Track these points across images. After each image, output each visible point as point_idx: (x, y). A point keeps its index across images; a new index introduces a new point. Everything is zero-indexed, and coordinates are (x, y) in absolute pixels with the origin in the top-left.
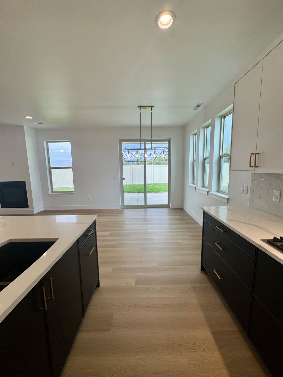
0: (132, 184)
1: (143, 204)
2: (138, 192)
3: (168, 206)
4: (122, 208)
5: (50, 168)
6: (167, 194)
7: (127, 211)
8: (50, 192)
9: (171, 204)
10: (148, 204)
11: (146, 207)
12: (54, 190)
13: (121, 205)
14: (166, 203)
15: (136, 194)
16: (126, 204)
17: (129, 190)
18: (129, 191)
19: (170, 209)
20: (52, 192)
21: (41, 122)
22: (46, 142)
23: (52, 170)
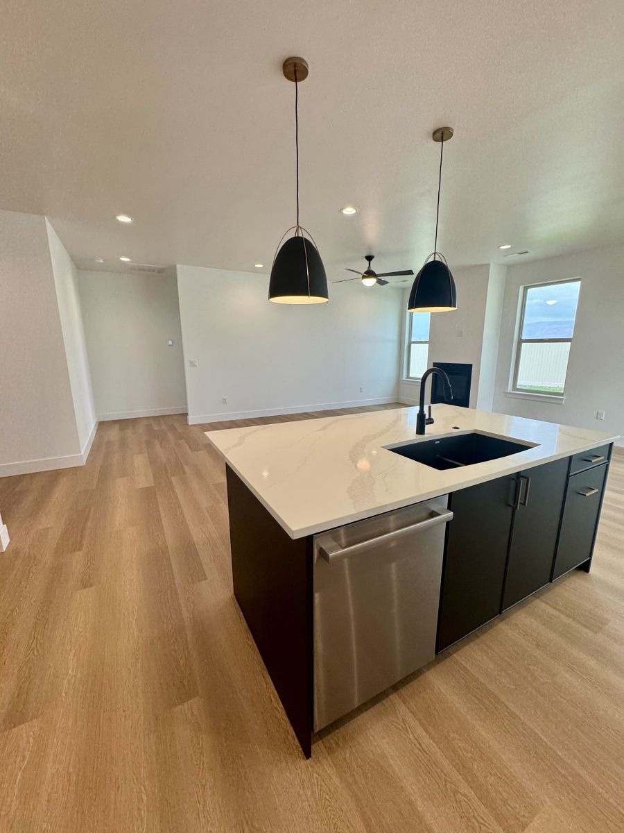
5: (521, 341)
8: (510, 389)
12: (518, 387)
20: (513, 390)
21: (524, 250)
22: (525, 287)
23: (524, 345)
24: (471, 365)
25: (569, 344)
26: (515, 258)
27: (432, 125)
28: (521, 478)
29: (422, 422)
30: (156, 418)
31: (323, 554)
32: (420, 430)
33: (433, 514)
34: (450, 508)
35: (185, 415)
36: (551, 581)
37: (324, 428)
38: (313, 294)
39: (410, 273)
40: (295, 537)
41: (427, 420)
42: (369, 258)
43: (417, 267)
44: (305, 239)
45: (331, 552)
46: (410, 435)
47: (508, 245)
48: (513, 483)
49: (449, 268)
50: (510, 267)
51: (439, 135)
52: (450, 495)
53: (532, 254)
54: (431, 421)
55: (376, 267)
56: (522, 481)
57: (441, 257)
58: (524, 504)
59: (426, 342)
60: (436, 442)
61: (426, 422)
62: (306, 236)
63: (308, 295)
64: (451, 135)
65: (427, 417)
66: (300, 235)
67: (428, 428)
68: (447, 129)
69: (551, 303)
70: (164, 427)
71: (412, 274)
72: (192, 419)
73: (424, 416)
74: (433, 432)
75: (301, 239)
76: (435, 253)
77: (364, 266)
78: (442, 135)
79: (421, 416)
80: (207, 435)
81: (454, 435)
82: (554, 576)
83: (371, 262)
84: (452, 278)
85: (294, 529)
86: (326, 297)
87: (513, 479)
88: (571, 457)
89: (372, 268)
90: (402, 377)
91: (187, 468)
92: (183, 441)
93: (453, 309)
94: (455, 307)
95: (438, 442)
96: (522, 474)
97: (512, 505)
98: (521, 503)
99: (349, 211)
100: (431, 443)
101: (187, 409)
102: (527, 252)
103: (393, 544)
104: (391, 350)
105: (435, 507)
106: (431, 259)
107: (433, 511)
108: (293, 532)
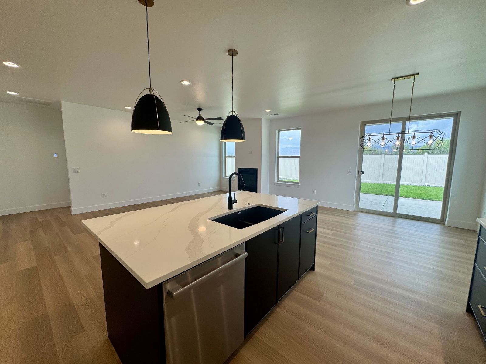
0: (380, 182)
1: (391, 210)
2: (387, 195)
3: (441, 222)
4: (355, 211)
5: (279, 157)
6: (441, 203)
7: (362, 216)
8: (276, 181)
9: (447, 219)
10: (399, 211)
11: (395, 215)
12: (279, 180)
13: (354, 206)
14: (439, 217)
15: (384, 198)
16: (362, 206)
17: (372, 190)
18: (372, 192)
19: (446, 227)
20: (277, 181)
21: (276, 113)
22: (278, 131)
23: (280, 159)
24: (257, 169)
25: (299, 158)
26: (272, 116)
27: (227, 48)
28: (280, 228)
29: (231, 202)
30: (42, 212)
31: (170, 293)
32: (230, 207)
33: (237, 255)
34: (246, 251)
35: (69, 208)
36: (298, 279)
37: (173, 210)
38: (161, 129)
39: (221, 119)
40: (148, 287)
41: (233, 201)
42: (200, 110)
43: (225, 117)
44: (155, 96)
45: (175, 292)
46: (225, 211)
47: (269, 110)
48: (277, 231)
49: (240, 119)
50: (271, 121)
51: (231, 52)
52: (246, 242)
53: (280, 115)
54: (235, 201)
55: (204, 115)
56: (281, 230)
57: (236, 114)
58: (283, 242)
59: (234, 157)
60: (239, 213)
61: (233, 202)
62: (156, 94)
63: (158, 130)
64: (236, 54)
65: (233, 199)
66: (152, 94)
67: (234, 205)
68: (235, 50)
69: (290, 139)
70: (49, 218)
71: (223, 119)
72: (75, 211)
73: (232, 199)
74: (236, 207)
75: (153, 96)
76: (233, 111)
77: (197, 114)
78: (232, 52)
79: (230, 199)
80: (83, 222)
81: (248, 208)
82: (300, 276)
83: (201, 112)
84: (242, 125)
85: (147, 281)
86: (171, 131)
87: (276, 229)
88: (301, 215)
89: (202, 115)
90: (223, 176)
91: (68, 247)
92: (66, 227)
93: (244, 141)
94: (244, 139)
95: (240, 213)
96: (280, 226)
97: (277, 243)
98: (281, 241)
99: (186, 83)
100: (236, 214)
101: (70, 203)
102: (278, 114)
103: (220, 274)
104: (215, 161)
105: (238, 251)
106: (231, 114)
107: (237, 254)
108: (147, 284)
